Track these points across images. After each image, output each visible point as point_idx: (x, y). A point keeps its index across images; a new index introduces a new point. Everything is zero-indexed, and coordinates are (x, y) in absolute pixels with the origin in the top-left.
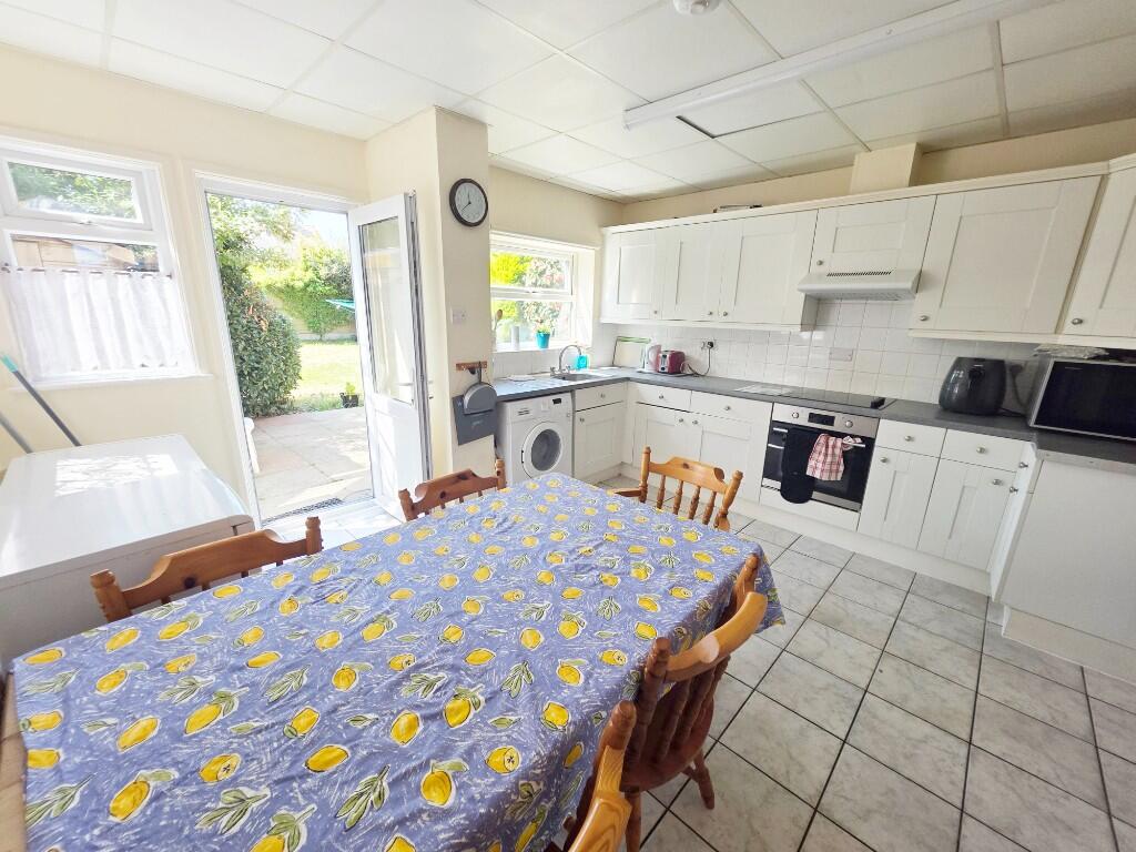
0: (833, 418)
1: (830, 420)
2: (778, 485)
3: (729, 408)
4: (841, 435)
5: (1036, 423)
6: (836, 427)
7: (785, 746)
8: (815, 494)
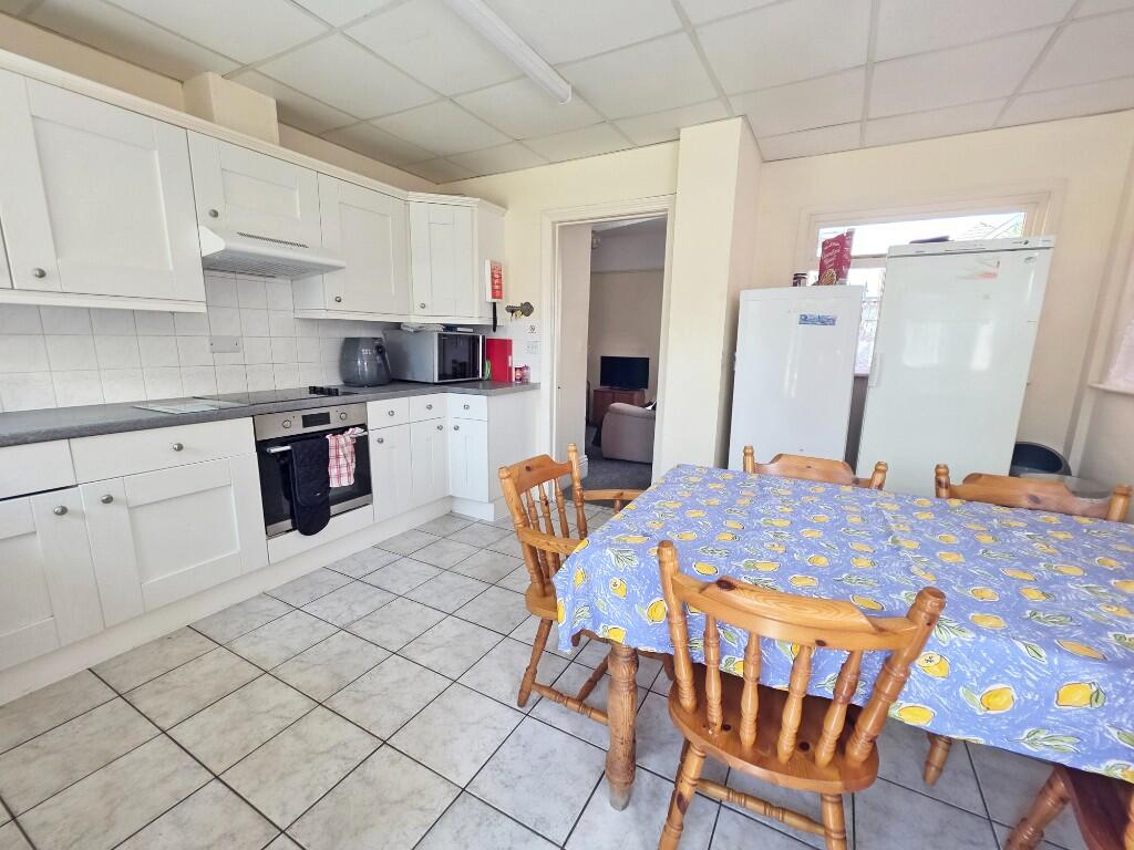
0: (328, 414)
1: (325, 418)
2: (288, 523)
3: (180, 448)
4: (342, 430)
5: (439, 379)
6: (335, 423)
8: (334, 509)
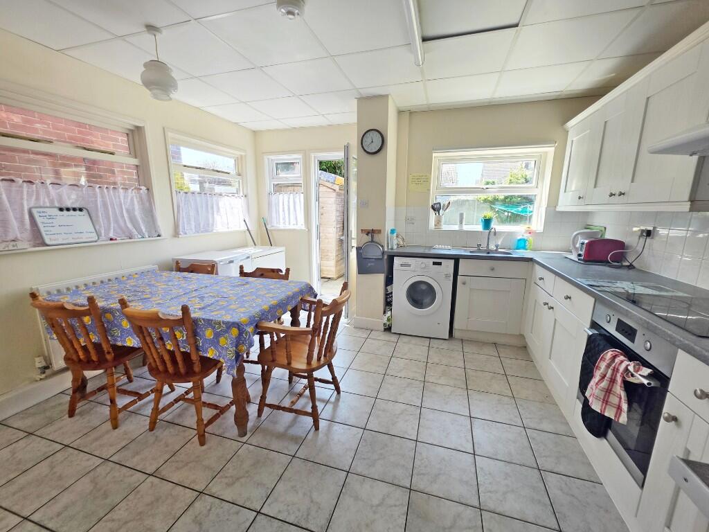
4: (632, 356)
7: (247, 475)
